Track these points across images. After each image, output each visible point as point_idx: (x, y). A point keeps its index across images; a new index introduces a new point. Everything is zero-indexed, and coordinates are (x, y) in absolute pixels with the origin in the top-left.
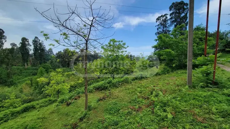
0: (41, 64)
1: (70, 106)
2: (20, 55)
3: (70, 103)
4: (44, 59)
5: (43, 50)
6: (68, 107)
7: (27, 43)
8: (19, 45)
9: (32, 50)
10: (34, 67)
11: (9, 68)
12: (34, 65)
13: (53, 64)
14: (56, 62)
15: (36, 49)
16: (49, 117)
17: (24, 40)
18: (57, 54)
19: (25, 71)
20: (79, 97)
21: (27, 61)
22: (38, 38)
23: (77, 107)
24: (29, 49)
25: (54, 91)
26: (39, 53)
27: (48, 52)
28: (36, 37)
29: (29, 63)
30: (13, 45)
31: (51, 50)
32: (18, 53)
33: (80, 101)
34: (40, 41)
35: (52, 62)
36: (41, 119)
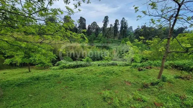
0: (123, 38)
1: (141, 72)
2: (113, 32)
3: (141, 70)
4: (126, 34)
5: (126, 27)
6: (139, 72)
7: (118, 23)
8: (113, 25)
9: (120, 28)
10: (119, 40)
11: (108, 40)
12: (119, 38)
13: (131, 38)
14: (133, 37)
15: (122, 27)
16: (126, 73)
17: (117, 21)
18: (135, 30)
19: (114, 42)
20: (151, 68)
21: (116, 36)
22: (124, 19)
23: (148, 74)
24: (118, 27)
25: (129, 58)
26: (123, 30)
27: (129, 29)
28: (123, 18)
29: (117, 37)
30: (111, 25)
31: (131, 28)
32: (113, 31)
33: (151, 71)
34: (125, 20)
35: (130, 37)
36: (121, 71)
